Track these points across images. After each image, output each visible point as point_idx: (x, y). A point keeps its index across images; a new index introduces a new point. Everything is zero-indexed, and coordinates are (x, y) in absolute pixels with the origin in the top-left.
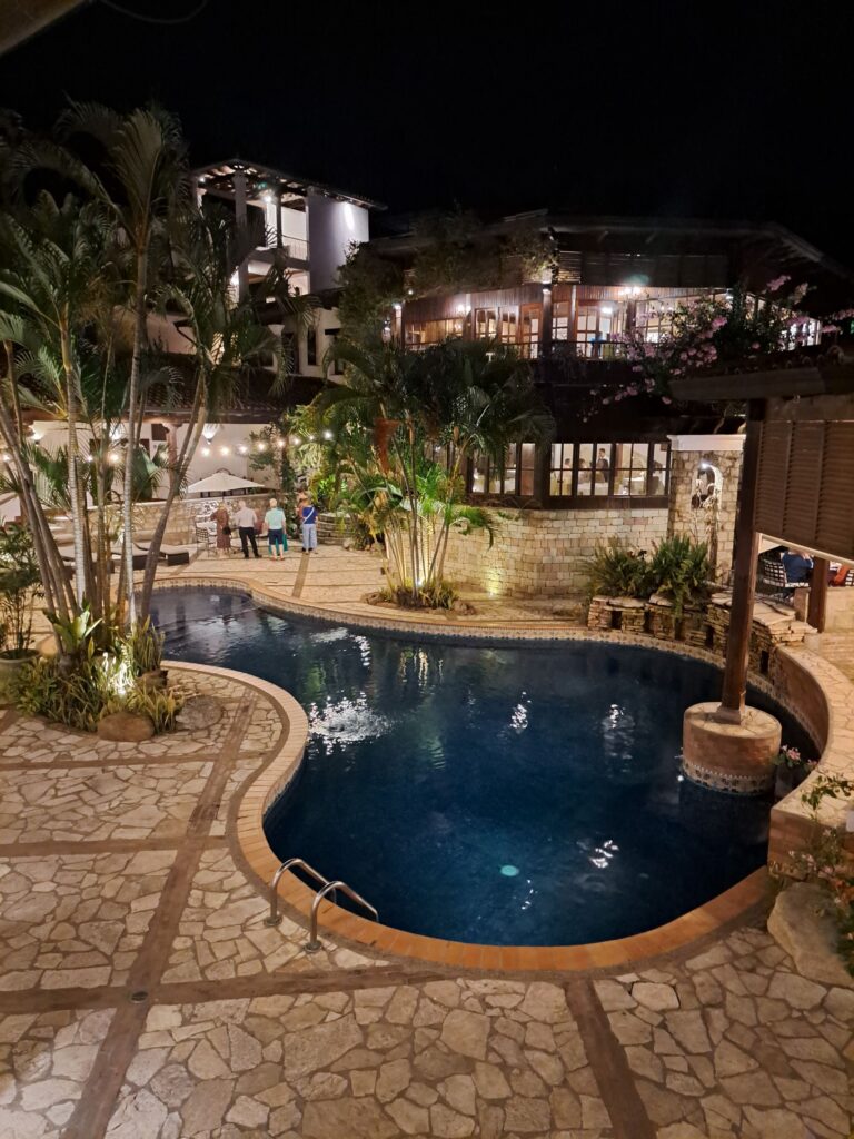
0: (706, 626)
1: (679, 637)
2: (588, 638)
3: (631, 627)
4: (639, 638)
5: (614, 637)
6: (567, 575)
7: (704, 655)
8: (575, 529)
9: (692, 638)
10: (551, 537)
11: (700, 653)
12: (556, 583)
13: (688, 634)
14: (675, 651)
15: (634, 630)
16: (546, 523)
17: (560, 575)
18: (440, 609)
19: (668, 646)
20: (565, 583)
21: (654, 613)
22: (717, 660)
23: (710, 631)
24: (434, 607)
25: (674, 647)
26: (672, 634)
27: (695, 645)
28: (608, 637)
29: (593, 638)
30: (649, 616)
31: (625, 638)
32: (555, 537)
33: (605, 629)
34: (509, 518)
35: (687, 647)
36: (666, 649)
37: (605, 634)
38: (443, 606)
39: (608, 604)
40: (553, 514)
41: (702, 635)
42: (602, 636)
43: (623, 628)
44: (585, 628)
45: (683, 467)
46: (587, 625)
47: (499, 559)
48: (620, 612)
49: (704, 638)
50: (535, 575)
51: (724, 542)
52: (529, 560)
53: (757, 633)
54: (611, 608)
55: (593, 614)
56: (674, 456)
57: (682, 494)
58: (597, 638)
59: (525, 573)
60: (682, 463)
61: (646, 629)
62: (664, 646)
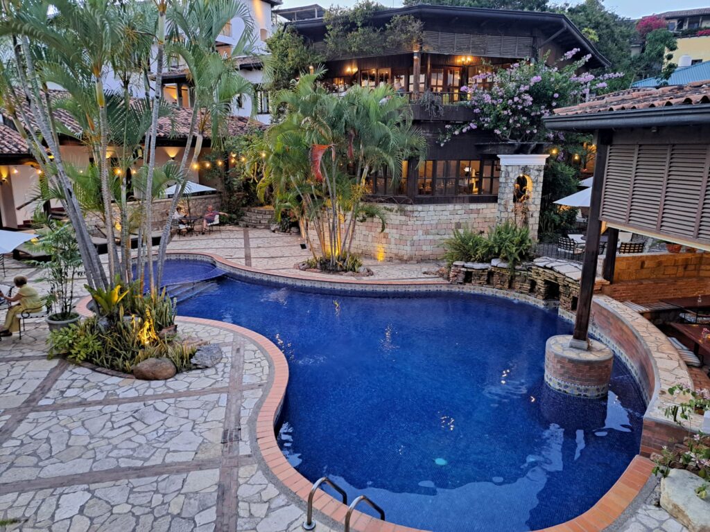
0: (530, 280)
1: (511, 287)
2: (450, 289)
3: (478, 282)
4: (483, 288)
5: (468, 289)
6: (429, 248)
7: (529, 299)
8: (435, 217)
9: (520, 288)
10: (419, 223)
11: (525, 298)
12: (422, 253)
13: (517, 285)
14: (508, 297)
15: (480, 283)
16: (416, 214)
17: (424, 248)
18: (350, 272)
19: (503, 293)
20: (428, 253)
21: (494, 272)
22: (538, 303)
23: (533, 283)
24: (346, 271)
25: (507, 294)
26: (506, 285)
27: (521, 293)
28: (463, 288)
29: (453, 290)
30: (491, 274)
31: (474, 289)
32: (422, 223)
33: (461, 283)
34: (391, 210)
35: (517, 294)
36: (502, 295)
37: (461, 286)
38: (351, 270)
39: (463, 267)
40: (420, 208)
41: (527, 286)
42: (459, 288)
43: (473, 282)
44: (447, 282)
45: (509, 176)
46: (449, 281)
47: (384, 237)
48: (472, 272)
49: (529, 288)
50: (408, 248)
51: (533, 224)
52: (404, 238)
53: (570, 285)
54: (465, 270)
55: (454, 273)
56: (502, 169)
57: (507, 194)
58: (455, 289)
59: (401, 247)
60: (507, 173)
61: (488, 282)
62: (501, 294)
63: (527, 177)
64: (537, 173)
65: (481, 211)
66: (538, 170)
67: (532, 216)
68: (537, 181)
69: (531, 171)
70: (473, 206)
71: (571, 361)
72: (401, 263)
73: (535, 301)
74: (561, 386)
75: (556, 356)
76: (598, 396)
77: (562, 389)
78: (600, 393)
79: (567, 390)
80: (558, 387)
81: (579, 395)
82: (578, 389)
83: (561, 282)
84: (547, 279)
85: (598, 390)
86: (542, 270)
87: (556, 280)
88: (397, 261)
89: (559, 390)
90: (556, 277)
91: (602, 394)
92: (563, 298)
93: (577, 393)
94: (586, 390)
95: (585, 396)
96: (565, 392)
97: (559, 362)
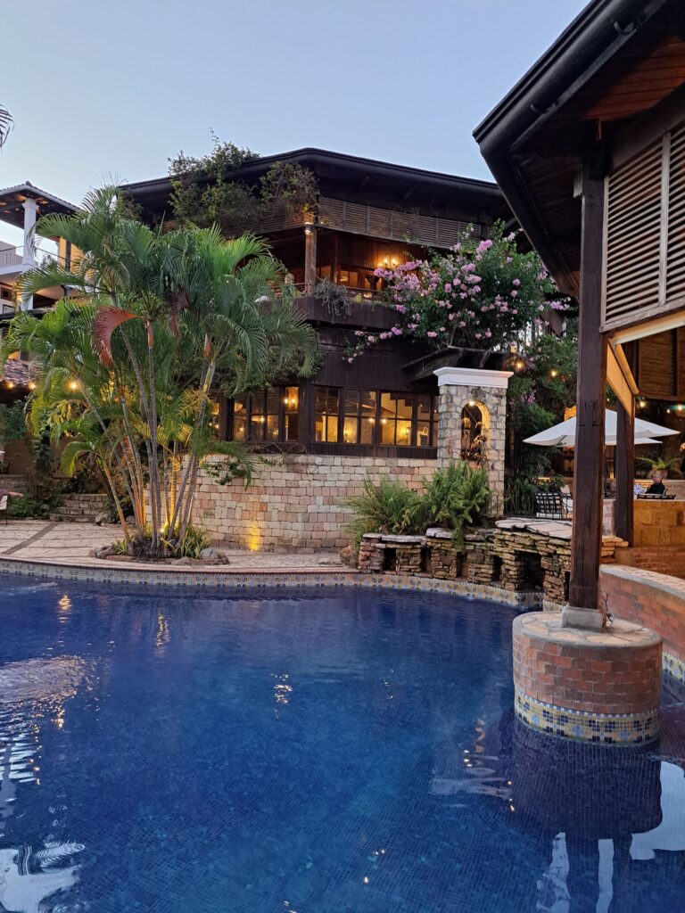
0: (491, 557)
1: (460, 574)
2: (358, 583)
3: (406, 568)
4: (415, 579)
5: (389, 581)
6: (333, 526)
7: (492, 593)
8: (342, 477)
9: (476, 573)
10: (318, 484)
11: (486, 592)
12: (322, 535)
13: (471, 569)
14: (457, 592)
15: (410, 570)
16: (312, 469)
17: (326, 526)
18: (185, 559)
19: (448, 586)
20: (332, 535)
21: (432, 547)
22: (507, 597)
23: (498, 562)
24: (178, 557)
25: (456, 587)
26: (453, 572)
27: (479, 583)
28: (381, 580)
29: (364, 584)
30: (426, 552)
31: (400, 582)
32: (321, 484)
33: (377, 572)
34: (272, 464)
35: (471, 586)
36: (447, 590)
37: (377, 577)
38: (189, 556)
39: (380, 540)
40: (318, 459)
41: (487, 569)
42: (374, 580)
43: (397, 568)
44: (355, 570)
45: (452, 401)
46: (357, 568)
47: (261, 510)
48: (395, 549)
49: (491, 572)
50: (299, 526)
51: (495, 482)
52: (293, 510)
53: (559, 551)
54: (383, 546)
55: (364, 553)
56: (442, 391)
57: (451, 430)
58: (368, 582)
59: (289, 525)
60: (450, 397)
61: (423, 568)
62: (444, 587)
63: (481, 408)
64: (495, 400)
65: (416, 470)
66: (497, 396)
67: (492, 467)
68: (496, 412)
69: (487, 396)
70: (404, 462)
71: (569, 649)
72: (288, 553)
73: (501, 595)
74: (550, 719)
75: (535, 641)
76: (639, 740)
77: (554, 726)
78: (643, 734)
79: (566, 728)
80: (544, 724)
81: (595, 739)
82: (591, 723)
83: (542, 550)
84: (520, 548)
85: (637, 724)
86: (509, 534)
87: (534, 546)
88: (281, 550)
89: (549, 730)
90: (535, 541)
91: (648, 738)
92: (549, 580)
93: (588, 734)
94: (610, 726)
95: (608, 740)
96: (562, 733)
97: (542, 657)
